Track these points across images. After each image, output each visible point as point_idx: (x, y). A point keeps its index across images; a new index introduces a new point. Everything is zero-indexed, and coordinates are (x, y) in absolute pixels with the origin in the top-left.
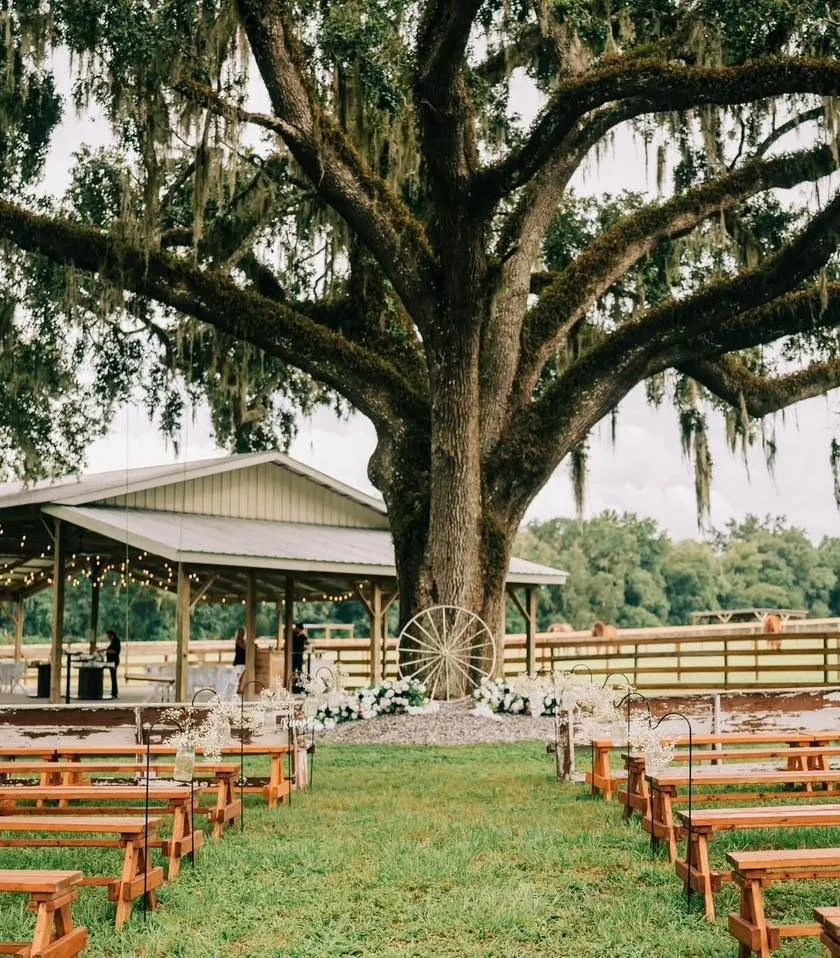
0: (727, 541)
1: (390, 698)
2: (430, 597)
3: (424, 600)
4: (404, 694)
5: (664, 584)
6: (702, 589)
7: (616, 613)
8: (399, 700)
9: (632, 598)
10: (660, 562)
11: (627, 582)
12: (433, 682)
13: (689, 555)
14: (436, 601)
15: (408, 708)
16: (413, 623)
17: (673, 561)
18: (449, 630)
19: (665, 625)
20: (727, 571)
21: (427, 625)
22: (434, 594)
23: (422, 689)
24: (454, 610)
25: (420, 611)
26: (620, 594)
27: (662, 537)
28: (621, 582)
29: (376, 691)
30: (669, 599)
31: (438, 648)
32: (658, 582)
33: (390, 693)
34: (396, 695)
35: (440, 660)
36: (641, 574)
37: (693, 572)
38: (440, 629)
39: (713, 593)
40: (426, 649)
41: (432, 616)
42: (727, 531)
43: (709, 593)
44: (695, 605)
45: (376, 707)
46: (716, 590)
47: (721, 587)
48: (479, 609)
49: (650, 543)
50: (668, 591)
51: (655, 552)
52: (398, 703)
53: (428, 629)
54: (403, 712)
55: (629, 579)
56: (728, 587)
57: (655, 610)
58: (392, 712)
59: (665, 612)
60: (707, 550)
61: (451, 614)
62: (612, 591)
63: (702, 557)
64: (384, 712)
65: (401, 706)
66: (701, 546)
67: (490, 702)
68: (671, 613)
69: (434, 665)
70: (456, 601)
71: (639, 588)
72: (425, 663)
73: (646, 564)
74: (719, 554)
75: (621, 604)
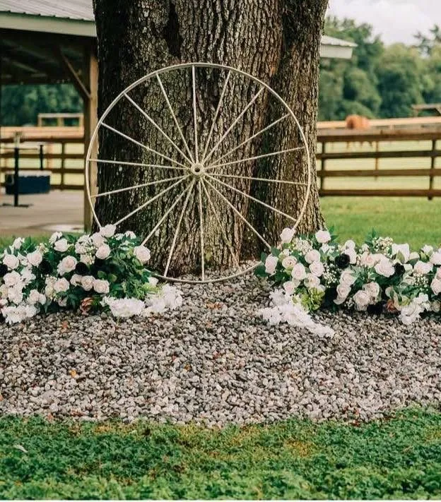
0: (431, 44)
1: (68, 276)
2: (163, 42)
3: (148, 50)
4: (100, 268)
5: (376, 81)
6: (410, 86)
7: (335, 107)
8: (88, 282)
9: (350, 93)
10: (375, 61)
11: (345, 80)
12: (169, 233)
13: (399, 56)
14: (176, 53)
15: (108, 301)
16: (124, 102)
17: (386, 62)
18: (206, 117)
19: (377, 118)
20: (431, 71)
21: (157, 106)
22: (171, 35)
23: (142, 254)
24: (216, 72)
25: (140, 73)
26: (339, 90)
27: (377, 40)
28: (340, 79)
29: (35, 258)
30: (381, 94)
31: (179, 158)
32: (372, 81)
33: (67, 264)
34: (81, 269)
35: (185, 183)
36: (358, 73)
37: (402, 71)
38: (185, 115)
39: (418, 89)
40: (153, 159)
41: (167, 85)
42: (432, 37)
43: (415, 90)
44: (404, 100)
45: (35, 295)
46: (421, 87)
47: (426, 85)
48: (272, 70)
49: (367, 46)
50: (380, 88)
51: (369, 53)
52: (87, 287)
53: (157, 115)
54: (97, 309)
55: (346, 77)
56: (431, 84)
57: (369, 104)
58: (72, 308)
59: (377, 106)
60: (414, 52)
61: (210, 82)
62: (333, 86)
63: (410, 58)
64: (53, 307)
65: (92, 292)
66: (409, 49)
67: (302, 287)
68: (382, 107)
69: (172, 196)
70: (220, 52)
71: (357, 84)
72: (152, 192)
73: (362, 64)
74: (424, 56)
75: (340, 99)
